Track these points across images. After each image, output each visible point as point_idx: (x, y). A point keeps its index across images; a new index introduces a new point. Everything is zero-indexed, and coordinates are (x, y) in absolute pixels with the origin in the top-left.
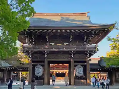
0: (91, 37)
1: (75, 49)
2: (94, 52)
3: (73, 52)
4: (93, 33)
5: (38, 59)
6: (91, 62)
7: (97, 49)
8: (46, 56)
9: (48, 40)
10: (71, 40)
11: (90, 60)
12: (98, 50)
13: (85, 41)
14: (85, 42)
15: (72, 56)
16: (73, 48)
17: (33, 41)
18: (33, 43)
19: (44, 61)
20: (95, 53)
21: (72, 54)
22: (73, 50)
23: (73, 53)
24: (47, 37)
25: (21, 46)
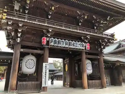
9: (49, 17)
10: (80, 24)
17: (27, 12)
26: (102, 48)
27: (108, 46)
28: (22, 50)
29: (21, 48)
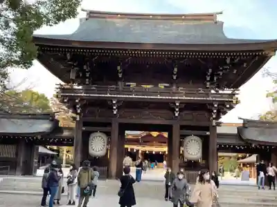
0: (221, 71)
1: (184, 98)
2: (228, 106)
3: (177, 104)
4: (228, 61)
5: (97, 117)
6: (219, 130)
7: (237, 99)
8: (115, 112)
9: (120, 76)
10: (175, 77)
11: (219, 124)
12: (237, 102)
13: (208, 79)
14: (208, 83)
15: (177, 115)
16: (181, 95)
17: (88, 75)
18: (87, 80)
19: (110, 124)
20: (231, 108)
21: (177, 110)
22: (179, 99)
23: (177, 107)
24: (119, 68)
25: (58, 86)
26: (214, 116)
27: (225, 113)
28: (84, 129)
29: (84, 126)
